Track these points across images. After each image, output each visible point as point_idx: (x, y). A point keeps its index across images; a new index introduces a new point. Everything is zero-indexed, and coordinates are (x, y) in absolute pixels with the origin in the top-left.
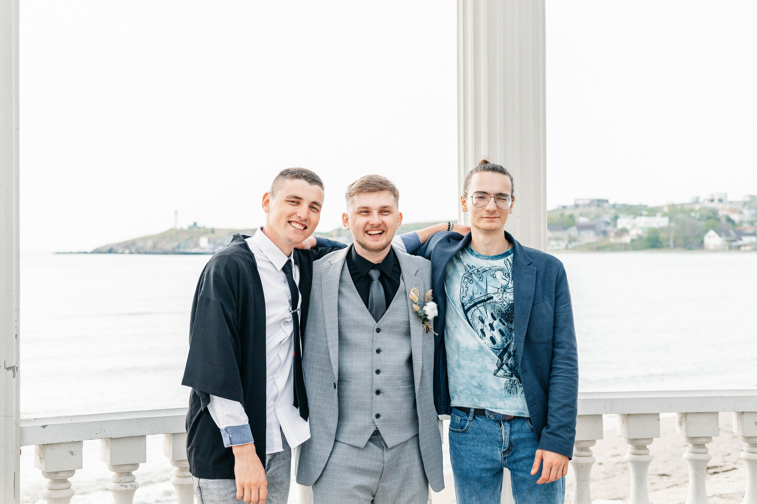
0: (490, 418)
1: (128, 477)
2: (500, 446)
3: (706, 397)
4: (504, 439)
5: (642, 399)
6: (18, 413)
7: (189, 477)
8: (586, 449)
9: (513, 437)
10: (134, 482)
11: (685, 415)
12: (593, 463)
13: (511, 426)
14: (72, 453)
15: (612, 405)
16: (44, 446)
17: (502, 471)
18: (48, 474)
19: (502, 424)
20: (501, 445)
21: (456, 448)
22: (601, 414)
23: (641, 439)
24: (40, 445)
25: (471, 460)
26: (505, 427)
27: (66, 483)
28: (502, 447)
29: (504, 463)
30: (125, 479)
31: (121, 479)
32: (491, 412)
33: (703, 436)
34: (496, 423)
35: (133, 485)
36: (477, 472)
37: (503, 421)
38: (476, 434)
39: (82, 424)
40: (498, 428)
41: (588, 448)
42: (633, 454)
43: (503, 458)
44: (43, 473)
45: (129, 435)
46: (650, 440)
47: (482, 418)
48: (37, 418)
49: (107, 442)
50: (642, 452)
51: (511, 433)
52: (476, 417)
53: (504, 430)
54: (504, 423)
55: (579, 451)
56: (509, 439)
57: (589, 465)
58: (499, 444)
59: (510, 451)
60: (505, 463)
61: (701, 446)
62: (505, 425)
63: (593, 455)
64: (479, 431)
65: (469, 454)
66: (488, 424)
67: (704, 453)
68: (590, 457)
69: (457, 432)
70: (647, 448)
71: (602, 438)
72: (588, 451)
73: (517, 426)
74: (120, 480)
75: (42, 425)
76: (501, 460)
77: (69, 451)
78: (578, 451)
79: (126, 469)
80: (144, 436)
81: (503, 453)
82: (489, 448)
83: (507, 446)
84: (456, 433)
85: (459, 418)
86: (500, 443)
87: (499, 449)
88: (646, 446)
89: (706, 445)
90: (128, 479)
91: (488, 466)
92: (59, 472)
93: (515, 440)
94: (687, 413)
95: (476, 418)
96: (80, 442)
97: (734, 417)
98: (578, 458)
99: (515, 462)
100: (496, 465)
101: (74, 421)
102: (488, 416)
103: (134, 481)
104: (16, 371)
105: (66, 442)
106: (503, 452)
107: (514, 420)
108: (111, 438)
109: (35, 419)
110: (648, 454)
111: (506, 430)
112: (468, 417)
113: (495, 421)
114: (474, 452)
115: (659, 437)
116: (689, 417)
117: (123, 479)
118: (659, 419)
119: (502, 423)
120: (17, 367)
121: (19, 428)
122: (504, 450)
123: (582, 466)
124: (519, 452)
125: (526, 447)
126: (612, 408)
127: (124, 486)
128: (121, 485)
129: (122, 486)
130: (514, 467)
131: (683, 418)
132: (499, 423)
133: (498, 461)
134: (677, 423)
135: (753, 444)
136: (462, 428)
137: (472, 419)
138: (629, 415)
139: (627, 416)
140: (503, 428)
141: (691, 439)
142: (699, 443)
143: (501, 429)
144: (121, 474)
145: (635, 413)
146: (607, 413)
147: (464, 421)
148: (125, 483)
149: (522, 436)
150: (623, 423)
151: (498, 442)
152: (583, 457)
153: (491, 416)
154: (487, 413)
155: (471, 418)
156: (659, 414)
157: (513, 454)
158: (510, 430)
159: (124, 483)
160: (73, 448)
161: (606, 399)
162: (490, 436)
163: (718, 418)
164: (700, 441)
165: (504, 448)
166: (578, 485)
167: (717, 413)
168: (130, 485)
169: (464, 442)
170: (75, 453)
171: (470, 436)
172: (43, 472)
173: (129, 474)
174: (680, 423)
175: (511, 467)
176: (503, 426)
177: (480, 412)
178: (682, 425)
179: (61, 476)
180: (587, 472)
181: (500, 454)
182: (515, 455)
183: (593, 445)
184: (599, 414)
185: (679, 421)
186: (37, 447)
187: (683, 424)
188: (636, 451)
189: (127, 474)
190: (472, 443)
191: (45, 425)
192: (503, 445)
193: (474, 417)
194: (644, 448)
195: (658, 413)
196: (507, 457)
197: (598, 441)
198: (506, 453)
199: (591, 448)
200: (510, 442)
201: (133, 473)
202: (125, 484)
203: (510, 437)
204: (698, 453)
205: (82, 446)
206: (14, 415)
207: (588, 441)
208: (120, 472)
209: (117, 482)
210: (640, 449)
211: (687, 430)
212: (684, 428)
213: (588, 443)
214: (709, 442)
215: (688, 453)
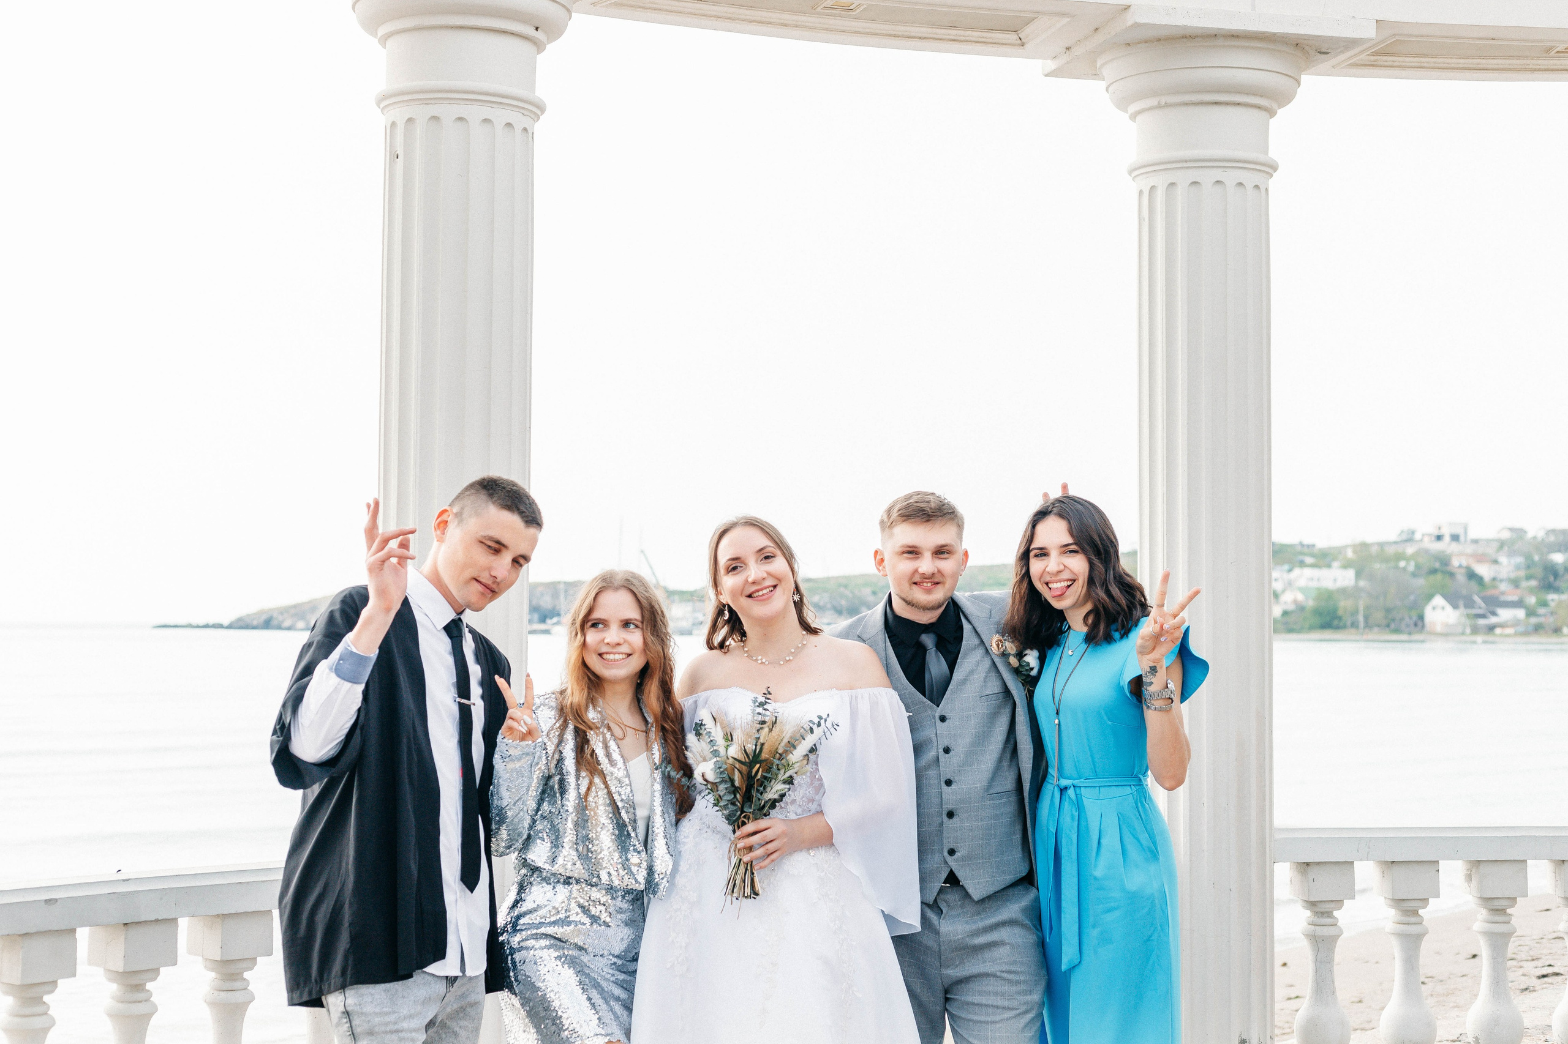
3: (1508, 836)
8: (1328, 914)
11: (1477, 863)
15: (1369, 848)
22: (1352, 860)
23: (1413, 899)
33: (1504, 896)
41: (1332, 912)
42: (1401, 924)
46: (1425, 901)
50: (1413, 919)
55: (1318, 917)
57: (1334, 939)
61: (1502, 911)
63: (1340, 923)
67: (1505, 922)
68: (1335, 927)
70: (1420, 914)
71: (1352, 896)
72: (1332, 917)
78: (1316, 917)
88: (1417, 911)
89: (1509, 910)
94: (1480, 861)
97: (1548, 866)
98: (1316, 927)
110: (1421, 923)
116: (1483, 869)
118: (1438, 871)
123: (1323, 940)
126: (1368, 853)
131: (1474, 870)
134: (1463, 877)
138: (1392, 862)
139: (1390, 865)
141: (1487, 900)
142: (1499, 908)
145: (1401, 859)
146: (1361, 860)
150: (1382, 875)
156: (1437, 862)
161: (1360, 838)
163: (1525, 869)
164: (1497, 904)
166: (1316, 969)
167: (1525, 861)
174: (1469, 878)
178: (1471, 880)
180: (1331, 950)
183: (1340, 908)
184: (1349, 860)
185: (1466, 873)
187: (1473, 879)
188: (1403, 918)
194: (1415, 913)
195: (1436, 859)
197: (1346, 901)
199: (1336, 913)
204: (1496, 922)
207: (1332, 901)
210: (1409, 915)
211: (1479, 887)
212: (1474, 883)
213: (1332, 905)
214: (1512, 906)
215: (1481, 921)
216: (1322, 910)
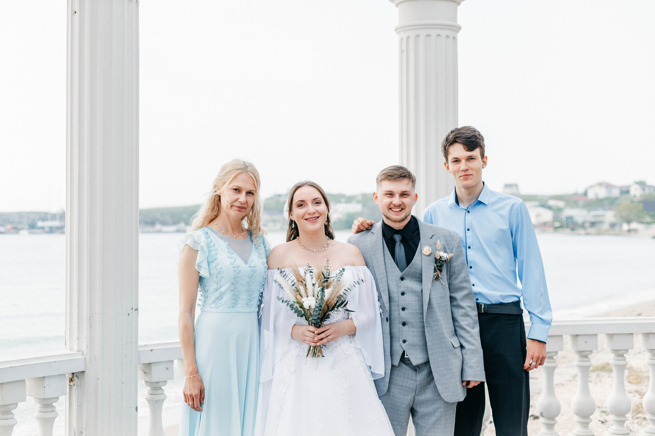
16: (148, 364)
18: (150, 384)
24: (145, 364)
27: (161, 390)
48: (147, 344)
75: (151, 349)
77: (166, 367)
92: (159, 381)
96: (172, 361)
104: (137, 311)
120: (137, 308)
121: (138, 351)
160: (168, 365)
170: (169, 369)
172: (146, 382)
179: (158, 385)
186: (142, 366)
205: (173, 364)
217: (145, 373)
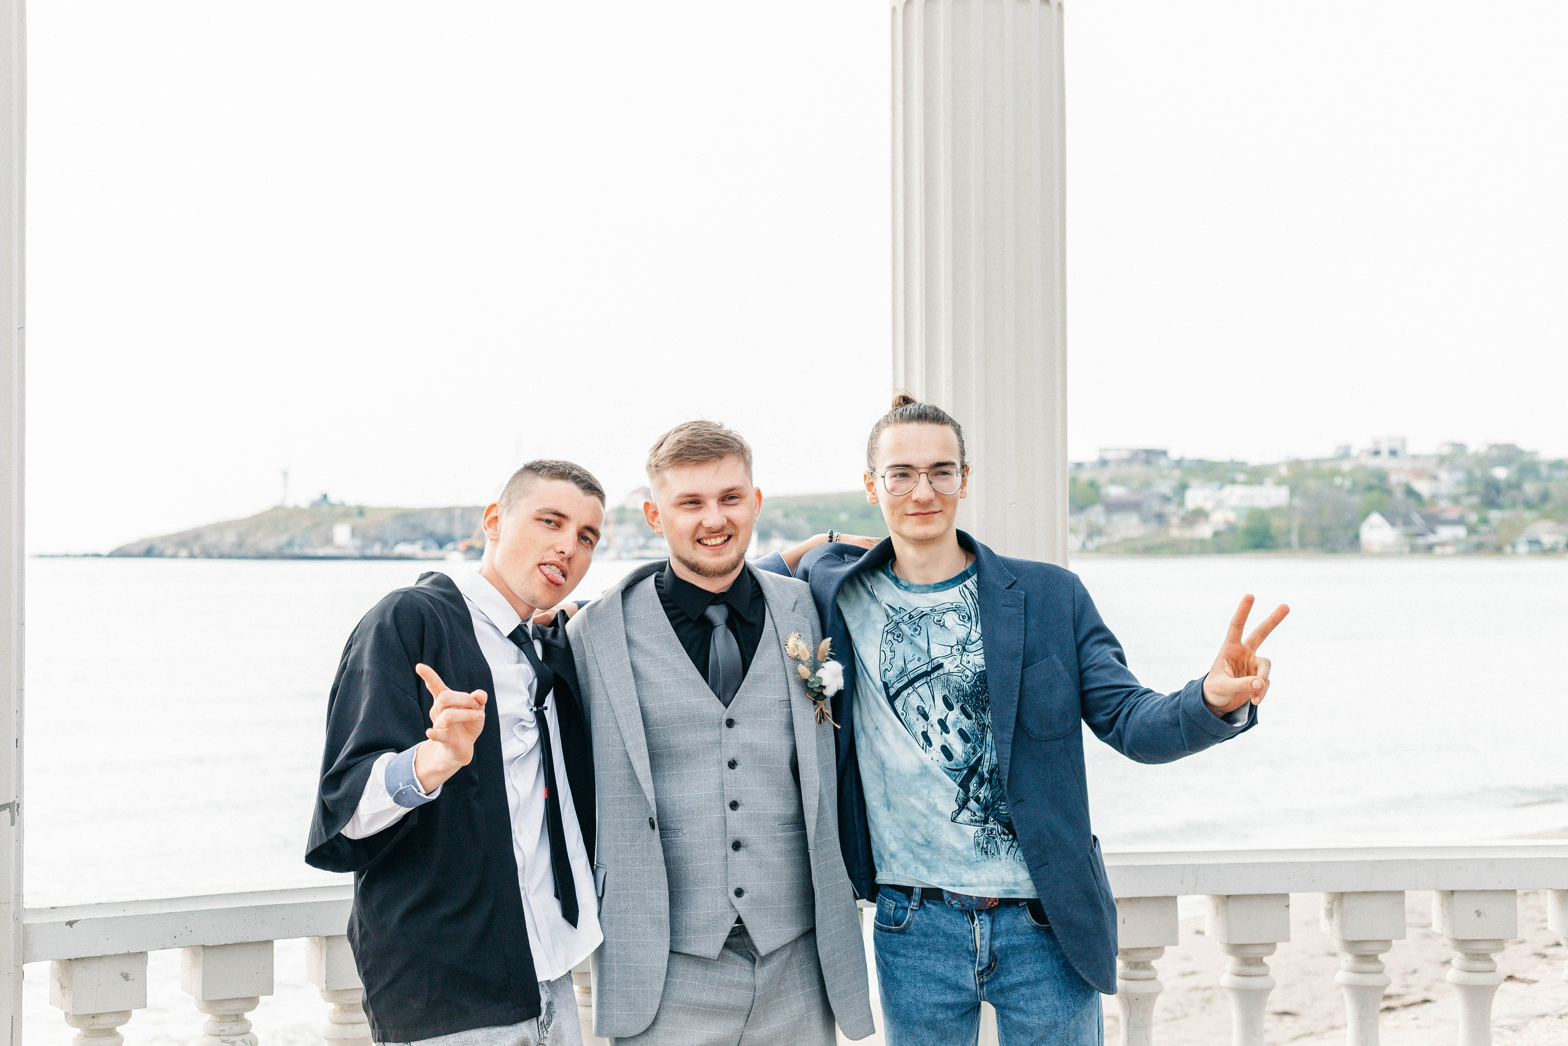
0: (952, 905)
1: (236, 1023)
2: (972, 961)
3: (1380, 861)
4: (978, 947)
5: (1254, 865)
6: (19, 895)
7: (358, 1023)
8: (1145, 965)
9: (997, 944)
10: (249, 1034)
11: (1340, 896)
12: (1158, 993)
13: (993, 922)
14: (126, 977)
15: (1197, 878)
16: (70, 963)
17: (978, 1007)
18: (77, 1019)
19: (976, 917)
20: (972, 958)
21: (886, 963)
22: (1175, 895)
23: (1255, 945)
24: (60, 961)
25: (915, 986)
26: (981, 922)
27: (113, 1037)
28: (975, 962)
29: (980, 993)
30: (231, 1029)
31: (222, 1028)
32: (954, 895)
33: (1374, 939)
34: (963, 915)
35: (247, 1041)
36: (928, 1010)
37: (977, 911)
38: (926, 935)
39: (148, 918)
40: (968, 925)
41: (1149, 962)
42: (1238, 975)
43: (977, 983)
44: (66, 1017)
45: (239, 941)
46: (1271, 946)
47: (936, 905)
48: (56, 906)
49: (195, 954)
50: (1254, 970)
51: (993, 936)
52: (925, 903)
53: (978, 929)
54: (979, 915)
55: (1131, 969)
56: (988, 947)
57: (1150, 998)
58: (971, 956)
59: (992, 971)
60: (983, 995)
61: (1371, 958)
62: (981, 920)
63: (1159, 977)
64: (931, 930)
65: (912, 974)
66: (949, 917)
67: (1376, 973)
68: (1153, 981)
69: (889, 931)
70: (1264, 964)
71: (1175, 943)
72: (1148, 970)
73: (1005, 920)
74: (222, 1031)
75: (68, 920)
76: (975, 988)
77: (120, 972)
78: (1128, 968)
79: (233, 1007)
80: (269, 943)
81: (978, 975)
82: (950, 963)
83: (986, 960)
84: (887, 934)
85: (893, 904)
86: (973, 954)
87: (971, 966)
88: (1261, 959)
89: (1381, 957)
90: (237, 1028)
91: (950, 998)
92: (100, 1014)
93: (1001, 949)
94: (1342, 894)
95: (925, 906)
96: (143, 954)
97: (1435, 899)
98: (1130, 982)
99: (1002, 991)
100: (964, 998)
101: (130, 912)
102: (949, 902)
103: (248, 1032)
104: (16, 812)
105: (115, 955)
106: (978, 972)
107: (998, 909)
108: (203, 946)
109: (52, 908)
110: (1266, 975)
111: (984, 929)
112: (910, 902)
113: (961, 911)
114: (921, 972)
115: (1288, 940)
116: (1346, 900)
117: (226, 1027)
118: (1288, 906)
119: (975, 915)
120: (18, 804)
121: (22, 926)
122: (980, 969)
123: (1137, 999)
124: (1010, 972)
125: (1023, 963)
126: (1196, 884)
127: (230, 1043)
128: (223, 1041)
129: (225, 1043)
130: (1002, 1001)
131: (1336, 904)
132: (970, 915)
133: (968, 990)
134: (1322, 913)
135: (1473, 954)
136: (898, 924)
137: (917, 907)
138: (1228, 896)
139: (1227, 901)
140: (976, 925)
141: (1352, 945)
142: (1367, 953)
143: (974, 928)
144: (223, 1018)
145: (1241, 893)
146: (1187, 894)
147: (901, 911)
148: (231, 1035)
149: (1016, 940)
150: (1218, 914)
151: (969, 952)
152: (1138, 982)
153: (953, 902)
154: (945, 896)
155: (915, 904)
156: (1287, 895)
157: (997, 976)
158: (992, 929)
159: (229, 1035)
160: (127, 966)
161: (1185, 866)
162: (953, 941)
163: (1403, 902)
164: (1368, 949)
165: (980, 964)
166: (1128, 1036)
167: (1402, 893)
168: (241, 1039)
169: (902, 951)
170: (131, 977)
171: (914, 939)
172: (66, 1014)
173: (238, 1018)
174: (1330, 913)
175: (996, 1002)
176: (976, 922)
177: (933, 895)
178: (1332, 916)
179: (104, 1022)
180: (1147, 1011)
181: (973, 977)
182: (1002, 979)
183: (1159, 957)
184: (1170, 895)
185: (1327, 909)
186: (56, 965)
187: (1335, 915)
188: (1241, 969)
189: (234, 1018)
190: (918, 953)
191: (72, 920)
192: (978, 959)
193: (921, 904)
194: (1259, 962)
195: (1286, 892)
196: (986, 983)
197: (1167, 949)
198: (985, 974)
199: (1154, 963)
200: (991, 952)
201: (247, 1015)
202: (232, 1039)
203: (991, 942)
204: (1364, 973)
205: (147, 963)
206: (12, 901)
207: (1149, 948)
208: (221, 1013)
209: (214, 1035)
210: (1250, 965)
211: (1343, 928)
212: (1336, 920)
213: (1147, 954)
214: (1386, 951)
215: (1346, 971)
216: (1137, 960)
217: (62, 987)
